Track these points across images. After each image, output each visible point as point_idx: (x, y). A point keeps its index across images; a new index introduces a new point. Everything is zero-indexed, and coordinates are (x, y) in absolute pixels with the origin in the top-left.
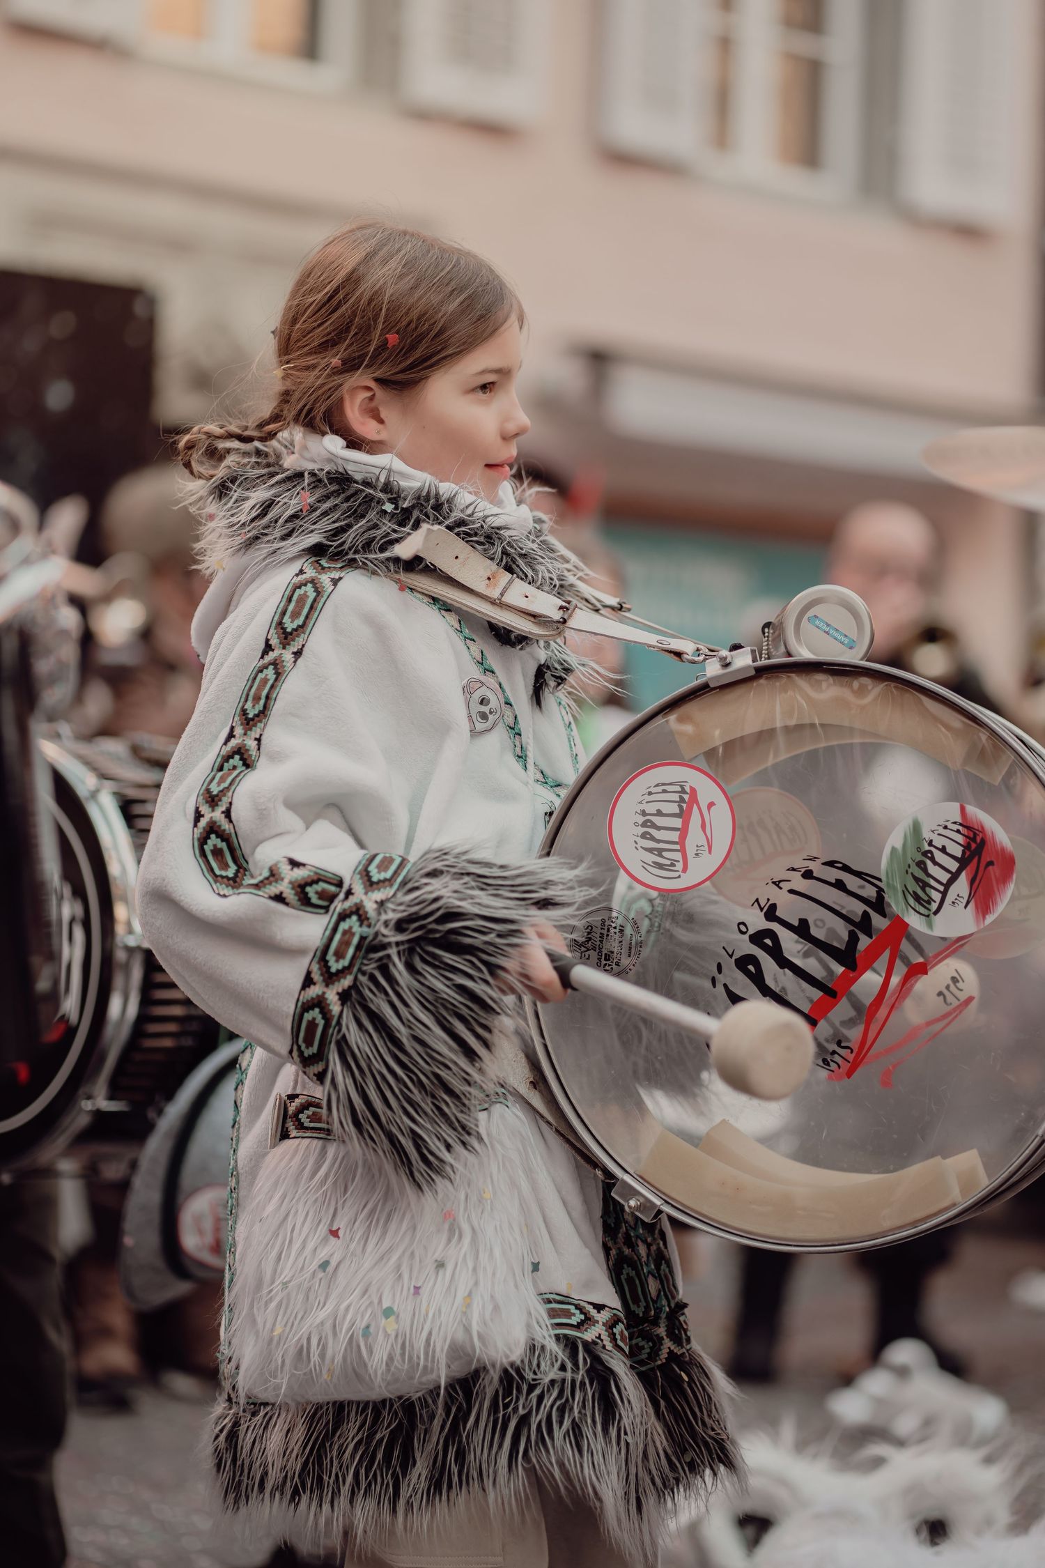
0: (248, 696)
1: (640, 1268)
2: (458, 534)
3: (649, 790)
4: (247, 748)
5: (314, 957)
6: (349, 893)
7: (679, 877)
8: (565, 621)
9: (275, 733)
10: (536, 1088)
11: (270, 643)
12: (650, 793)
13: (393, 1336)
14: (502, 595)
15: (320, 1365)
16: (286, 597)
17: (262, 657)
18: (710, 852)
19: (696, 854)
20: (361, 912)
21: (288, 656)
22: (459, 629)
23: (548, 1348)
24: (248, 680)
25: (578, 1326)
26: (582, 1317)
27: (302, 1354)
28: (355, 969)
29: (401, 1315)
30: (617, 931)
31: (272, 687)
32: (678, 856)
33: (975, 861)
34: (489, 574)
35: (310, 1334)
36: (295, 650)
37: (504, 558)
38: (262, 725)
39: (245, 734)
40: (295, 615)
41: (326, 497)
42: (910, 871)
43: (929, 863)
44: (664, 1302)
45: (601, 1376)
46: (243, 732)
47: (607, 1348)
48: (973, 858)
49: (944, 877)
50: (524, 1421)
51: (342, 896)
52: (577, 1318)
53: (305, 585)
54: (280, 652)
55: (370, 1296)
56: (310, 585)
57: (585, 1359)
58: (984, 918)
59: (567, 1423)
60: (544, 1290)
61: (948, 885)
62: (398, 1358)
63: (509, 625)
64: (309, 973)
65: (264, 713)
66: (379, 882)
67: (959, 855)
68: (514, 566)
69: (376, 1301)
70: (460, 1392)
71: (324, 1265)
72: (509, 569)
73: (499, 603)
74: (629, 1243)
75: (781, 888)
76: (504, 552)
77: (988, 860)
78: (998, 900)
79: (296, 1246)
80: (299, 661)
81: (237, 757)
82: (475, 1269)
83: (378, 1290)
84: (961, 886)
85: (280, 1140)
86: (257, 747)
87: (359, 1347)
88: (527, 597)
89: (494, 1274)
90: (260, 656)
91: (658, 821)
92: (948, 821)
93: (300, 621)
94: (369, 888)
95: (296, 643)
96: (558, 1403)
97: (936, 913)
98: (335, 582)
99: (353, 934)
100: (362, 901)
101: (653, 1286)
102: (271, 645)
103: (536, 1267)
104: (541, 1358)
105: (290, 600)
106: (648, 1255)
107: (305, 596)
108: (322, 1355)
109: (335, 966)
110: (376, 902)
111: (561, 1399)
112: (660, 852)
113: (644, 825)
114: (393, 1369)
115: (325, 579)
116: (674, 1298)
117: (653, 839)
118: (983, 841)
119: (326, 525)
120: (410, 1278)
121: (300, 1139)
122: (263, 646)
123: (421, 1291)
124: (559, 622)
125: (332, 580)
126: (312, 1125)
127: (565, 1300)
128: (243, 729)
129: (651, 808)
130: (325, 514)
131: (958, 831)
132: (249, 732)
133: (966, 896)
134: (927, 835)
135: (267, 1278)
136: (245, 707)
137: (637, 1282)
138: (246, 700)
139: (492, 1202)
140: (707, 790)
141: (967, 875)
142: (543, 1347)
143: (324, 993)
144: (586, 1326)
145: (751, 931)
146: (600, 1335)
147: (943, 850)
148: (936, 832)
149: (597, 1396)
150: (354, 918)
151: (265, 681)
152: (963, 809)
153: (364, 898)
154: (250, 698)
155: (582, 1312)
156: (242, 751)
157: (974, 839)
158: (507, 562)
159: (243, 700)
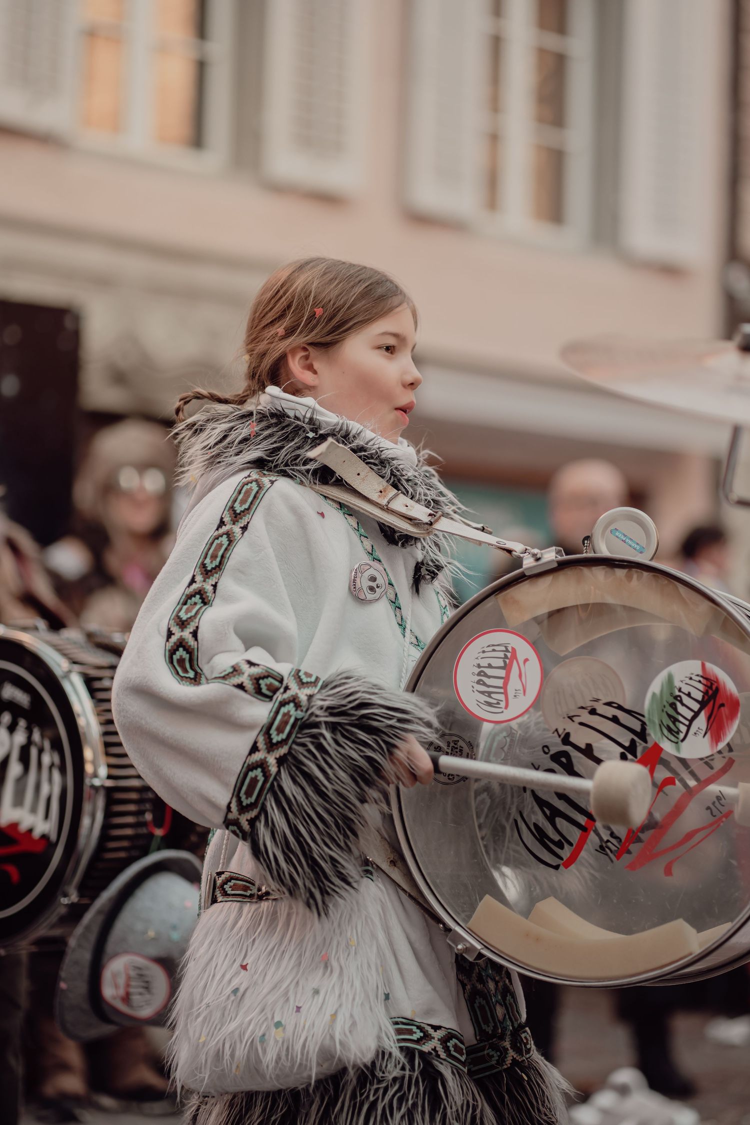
0: (207, 554)
1: (489, 998)
2: (360, 457)
3: (483, 649)
4: (206, 590)
5: (261, 730)
6: (287, 689)
7: (502, 712)
8: (431, 524)
9: (226, 581)
10: (395, 866)
11: (224, 520)
12: (484, 652)
13: (280, 1042)
14: (389, 503)
15: (230, 1062)
16: (237, 491)
17: (217, 529)
18: (524, 694)
19: (515, 696)
20: (296, 701)
21: (237, 529)
22: (357, 528)
23: (394, 1054)
24: (207, 544)
25: (418, 1041)
26: (422, 1034)
27: (218, 1056)
28: (290, 741)
29: (287, 1027)
30: (458, 750)
31: (226, 549)
32: (502, 697)
33: (712, 702)
34: (381, 488)
35: (225, 1040)
36: (242, 526)
37: (392, 477)
38: (218, 575)
39: (204, 581)
40: (243, 502)
41: (268, 427)
42: (665, 710)
43: (678, 704)
44: (509, 1023)
45: (431, 1076)
46: (203, 579)
47: (441, 1056)
48: (710, 701)
49: (689, 715)
50: (373, 1105)
51: (282, 690)
52: (418, 1034)
53: (251, 483)
54: (230, 527)
55: (266, 1014)
56: (254, 483)
57: (419, 1064)
58: (717, 745)
59: (403, 1110)
60: (394, 1014)
61: (691, 721)
62: (283, 1057)
63: (392, 524)
64: (255, 743)
65: (219, 567)
66: (307, 683)
67: (700, 698)
68: (399, 485)
69: (270, 1017)
70: (331, 1085)
71: (235, 991)
72: (395, 486)
73: (387, 509)
74: (481, 980)
75: (573, 721)
76: (392, 474)
77: (721, 702)
78: (727, 731)
79: (218, 977)
80: (246, 533)
81: (198, 596)
82: (340, 996)
83: (272, 1010)
84: (701, 722)
85: (211, 904)
86: (213, 591)
87: (257, 1050)
88: (407, 506)
89: (354, 999)
90: (215, 528)
91: (489, 672)
92: (692, 674)
93: (246, 506)
94: (301, 686)
95: (243, 521)
96: (399, 1095)
97: (683, 740)
98: (272, 482)
99: (290, 716)
100: (297, 694)
101: (500, 1011)
102: (224, 522)
103: (387, 997)
104: (389, 1062)
105: (240, 492)
106: (496, 989)
107: (251, 489)
108: (232, 1055)
109: (276, 738)
110: (307, 695)
111: (401, 1091)
112: (489, 694)
113: (479, 674)
114: (280, 1065)
115: (266, 481)
116: (516, 1020)
117: (485, 684)
118: (717, 689)
119: (267, 445)
120: (295, 1001)
121: (224, 903)
122: (218, 522)
123: (301, 1010)
124: (427, 524)
125: (270, 481)
126: (233, 892)
127: (410, 1022)
128: (203, 577)
129: (484, 663)
130: (265, 438)
131: (700, 682)
132: (207, 580)
133: (704, 729)
134: (677, 684)
135: (197, 1001)
136: (205, 562)
137: (487, 1008)
138: (205, 558)
139: (356, 949)
140: (524, 650)
141: (705, 714)
142: (390, 1054)
143: (266, 758)
144: (424, 1041)
145: (552, 752)
146: (435, 1047)
147: (689, 695)
148: (684, 682)
149: (427, 1090)
150: (292, 705)
151: (221, 545)
152: (703, 665)
153: (298, 691)
154: (209, 556)
155: (421, 1031)
156: (202, 592)
157: (711, 688)
158: (394, 481)
159: (202, 557)
